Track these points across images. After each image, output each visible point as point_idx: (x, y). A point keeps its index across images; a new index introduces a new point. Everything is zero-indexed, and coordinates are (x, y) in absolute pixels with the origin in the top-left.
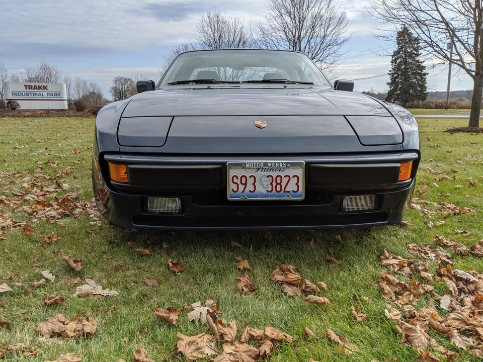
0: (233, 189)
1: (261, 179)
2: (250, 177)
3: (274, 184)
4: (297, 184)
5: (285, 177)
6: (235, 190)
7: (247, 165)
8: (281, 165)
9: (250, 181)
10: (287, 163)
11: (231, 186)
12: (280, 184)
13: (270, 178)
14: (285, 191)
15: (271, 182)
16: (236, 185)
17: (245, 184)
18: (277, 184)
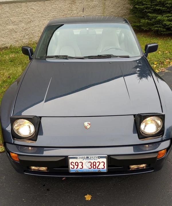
0: (71, 168)
1: (85, 163)
2: (80, 162)
3: (92, 165)
4: (104, 165)
5: (98, 162)
6: (73, 168)
7: (78, 158)
8: (95, 157)
9: (80, 164)
10: (98, 157)
11: (71, 166)
12: (95, 165)
13: (90, 163)
14: (98, 168)
15: (90, 164)
16: (73, 166)
17: (78, 165)
18: (94, 165)
